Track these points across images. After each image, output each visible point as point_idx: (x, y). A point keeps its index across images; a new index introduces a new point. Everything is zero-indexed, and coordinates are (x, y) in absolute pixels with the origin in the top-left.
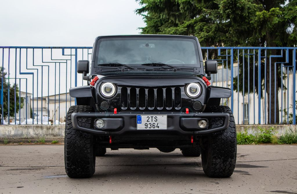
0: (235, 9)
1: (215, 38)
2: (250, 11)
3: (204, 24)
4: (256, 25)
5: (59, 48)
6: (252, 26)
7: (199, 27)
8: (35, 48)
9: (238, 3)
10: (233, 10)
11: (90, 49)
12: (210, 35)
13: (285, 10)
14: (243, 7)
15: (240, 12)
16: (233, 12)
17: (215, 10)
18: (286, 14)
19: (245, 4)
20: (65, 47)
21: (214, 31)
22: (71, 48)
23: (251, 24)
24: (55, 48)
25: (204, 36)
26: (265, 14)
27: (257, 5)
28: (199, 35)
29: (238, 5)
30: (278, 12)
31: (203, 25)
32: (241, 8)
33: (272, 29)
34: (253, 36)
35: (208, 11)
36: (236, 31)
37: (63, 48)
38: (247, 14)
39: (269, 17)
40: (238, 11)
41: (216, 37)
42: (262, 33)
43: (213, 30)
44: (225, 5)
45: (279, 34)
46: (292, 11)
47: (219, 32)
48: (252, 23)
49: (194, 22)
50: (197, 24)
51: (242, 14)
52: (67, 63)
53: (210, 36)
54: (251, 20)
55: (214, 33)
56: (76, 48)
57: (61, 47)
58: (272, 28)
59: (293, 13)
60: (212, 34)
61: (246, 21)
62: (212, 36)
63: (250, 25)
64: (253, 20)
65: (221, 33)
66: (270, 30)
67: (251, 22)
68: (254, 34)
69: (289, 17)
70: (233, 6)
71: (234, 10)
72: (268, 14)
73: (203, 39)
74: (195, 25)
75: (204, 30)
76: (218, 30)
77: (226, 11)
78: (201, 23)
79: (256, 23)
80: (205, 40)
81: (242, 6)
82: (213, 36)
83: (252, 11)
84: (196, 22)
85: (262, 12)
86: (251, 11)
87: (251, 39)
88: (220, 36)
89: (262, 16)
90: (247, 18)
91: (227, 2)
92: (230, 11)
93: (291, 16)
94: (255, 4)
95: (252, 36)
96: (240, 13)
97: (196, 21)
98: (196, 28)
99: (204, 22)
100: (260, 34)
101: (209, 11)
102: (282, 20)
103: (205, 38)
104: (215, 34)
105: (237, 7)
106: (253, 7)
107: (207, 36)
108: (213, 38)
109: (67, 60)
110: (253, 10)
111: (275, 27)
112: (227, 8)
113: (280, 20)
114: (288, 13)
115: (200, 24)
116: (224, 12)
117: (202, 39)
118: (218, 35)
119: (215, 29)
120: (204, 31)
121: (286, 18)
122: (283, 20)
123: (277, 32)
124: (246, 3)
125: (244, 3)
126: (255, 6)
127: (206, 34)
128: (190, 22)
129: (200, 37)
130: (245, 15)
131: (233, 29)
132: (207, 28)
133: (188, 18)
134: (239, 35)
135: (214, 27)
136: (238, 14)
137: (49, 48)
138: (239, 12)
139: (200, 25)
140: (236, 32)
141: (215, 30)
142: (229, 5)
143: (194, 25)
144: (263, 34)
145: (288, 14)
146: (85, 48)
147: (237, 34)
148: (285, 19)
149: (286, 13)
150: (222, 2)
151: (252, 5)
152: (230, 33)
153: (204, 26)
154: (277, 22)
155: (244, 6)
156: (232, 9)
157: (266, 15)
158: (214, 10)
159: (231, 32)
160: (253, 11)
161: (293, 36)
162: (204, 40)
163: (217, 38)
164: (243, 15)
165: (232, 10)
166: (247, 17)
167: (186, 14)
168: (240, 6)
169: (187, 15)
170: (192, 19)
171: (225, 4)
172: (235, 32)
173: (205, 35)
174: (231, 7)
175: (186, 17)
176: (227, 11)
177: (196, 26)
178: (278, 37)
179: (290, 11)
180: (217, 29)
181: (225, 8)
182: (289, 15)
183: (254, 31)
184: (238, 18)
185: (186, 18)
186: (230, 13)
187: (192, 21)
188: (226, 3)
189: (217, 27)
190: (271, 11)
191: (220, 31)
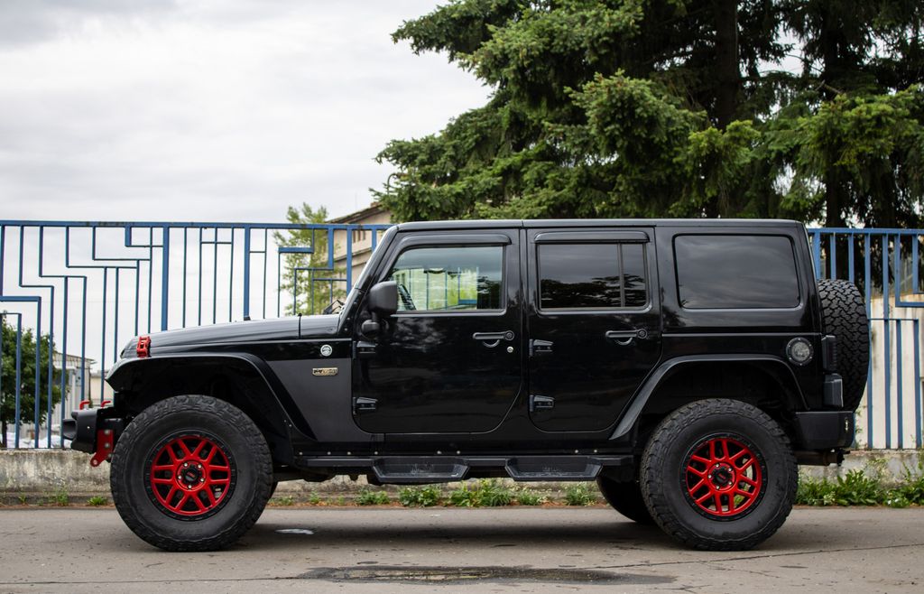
0: (629, 125)
1: (578, 204)
2: (671, 129)
3: (549, 165)
4: (688, 168)
5: (117, 225)
6: (679, 172)
7: (536, 174)
8: (46, 226)
9: (639, 106)
10: (625, 126)
11: (206, 228)
12: (565, 197)
13: (771, 128)
14: (652, 116)
15: (646, 131)
16: (626, 132)
17: (576, 125)
18: (773, 139)
19: (658, 109)
20: (134, 223)
21: (575, 185)
22: (152, 225)
23: (677, 167)
24: (105, 225)
25: (548, 200)
26: (714, 139)
27: (691, 114)
28: (535, 198)
29: (638, 110)
30: (749, 133)
31: (546, 168)
32: (646, 122)
33: (736, 181)
34: (682, 200)
35: (557, 127)
36: (636, 185)
37: (129, 226)
38: (666, 138)
39: (726, 147)
40: (639, 130)
41: (582, 201)
42: (706, 189)
43: (573, 182)
44: (604, 112)
45: (755, 195)
46: (788, 131)
47: (589, 189)
48: (677, 163)
49: (522, 160)
50: (530, 166)
51: (651, 137)
52: (138, 268)
53: (566, 200)
54: (677, 154)
55: (576, 191)
56: (167, 227)
57: (123, 223)
58: (733, 179)
59: (791, 137)
60: (571, 195)
61: (662, 156)
62: (570, 198)
63: (674, 169)
64: (682, 154)
65: (594, 191)
66: (729, 183)
67: (674, 160)
68: (684, 195)
69: (781, 148)
70: (625, 114)
71: (627, 126)
72: (722, 138)
73: (545, 207)
74: (523, 170)
75: (547, 181)
76: (587, 182)
77: (606, 130)
78: (540, 164)
79: (689, 162)
80: (551, 210)
81: (650, 114)
82: (574, 200)
83: (677, 130)
84: (526, 162)
85: (706, 132)
86: (674, 129)
87: (677, 206)
88: (591, 200)
89: (704, 144)
90: (666, 148)
91: (608, 104)
92: (618, 129)
93: (787, 146)
94: (685, 111)
95: (678, 200)
96: (644, 136)
97: (525, 158)
98: (526, 177)
99: (548, 160)
100: (701, 193)
101: (558, 130)
102: (761, 155)
103: (550, 206)
104: (578, 195)
105: (636, 117)
106: (682, 117)
107: (555, 199)
108: (574, 205)
109: (138, 261)
110: (680, 127)
111: (742, 174)
112: (608, 119)
113: (757, 156)
114: (776, 135)
115: (538, 166)
116: (601, 131)
117: (542, 208)
118: (586, 196)
119: (578, 181)
120: (547, 186)
121: (773, 151)
122: (764, 156)
123: (747, 189)
124: (661, 107)
125: (655, 107)
126: (685, 117)
127: (554, 194)
128: (510, 160)
129: (537, 201)
130: (657, 139)
131: (626, 180)
132: (557, 178)
133: (506, 150)
134: (643, 198)
135: (576, 174)
136: (640, 136)
137: (87, 224)
138: (642, 131)
139: (536, 168)
140: (635, 188)
141: (579, 184)
142: (613, 112)
143: (522, 167)
144: (709, 195)
145: (778, 140)
146: (193, 225)
147: (639, 194)
148: (771, 152)
149: (773, 135)
150: (594, 104)
151: (678, 112)
152: (617, 190)
153: (547, 172)
154: (748, 160)
155: (655, 114)
156: (621, 122)
157: (716, 142)
158: (573, 126)
159: (621, 189)
160: (681, 130)
161: (793, 200)
162: (548, 210)
163: (584, 204)
164: (654, 139)
165: (622, 125)
166: (663, 146)
167: (500, 139)
168: (645, 115)
169: (503, 143)
170: (515, 153)
171: (604, 109)
172: (631, 189)
173: (552, 197)
174: (620, 117)
175: (499, 147)
176: (609, 128)
177: (525, 172)
178: (751, 203)
179: (782, 131)
180: (584, 181)
181: (604, 119)
182: (780, 141)
183: (686, 185)
184: (640, 147)
185: (500, 151)
186: (617, 133)
187: (516, 158)
188: (605, 106)
189: (585, 175)
190: (731, 131)
191: (592, 186)
